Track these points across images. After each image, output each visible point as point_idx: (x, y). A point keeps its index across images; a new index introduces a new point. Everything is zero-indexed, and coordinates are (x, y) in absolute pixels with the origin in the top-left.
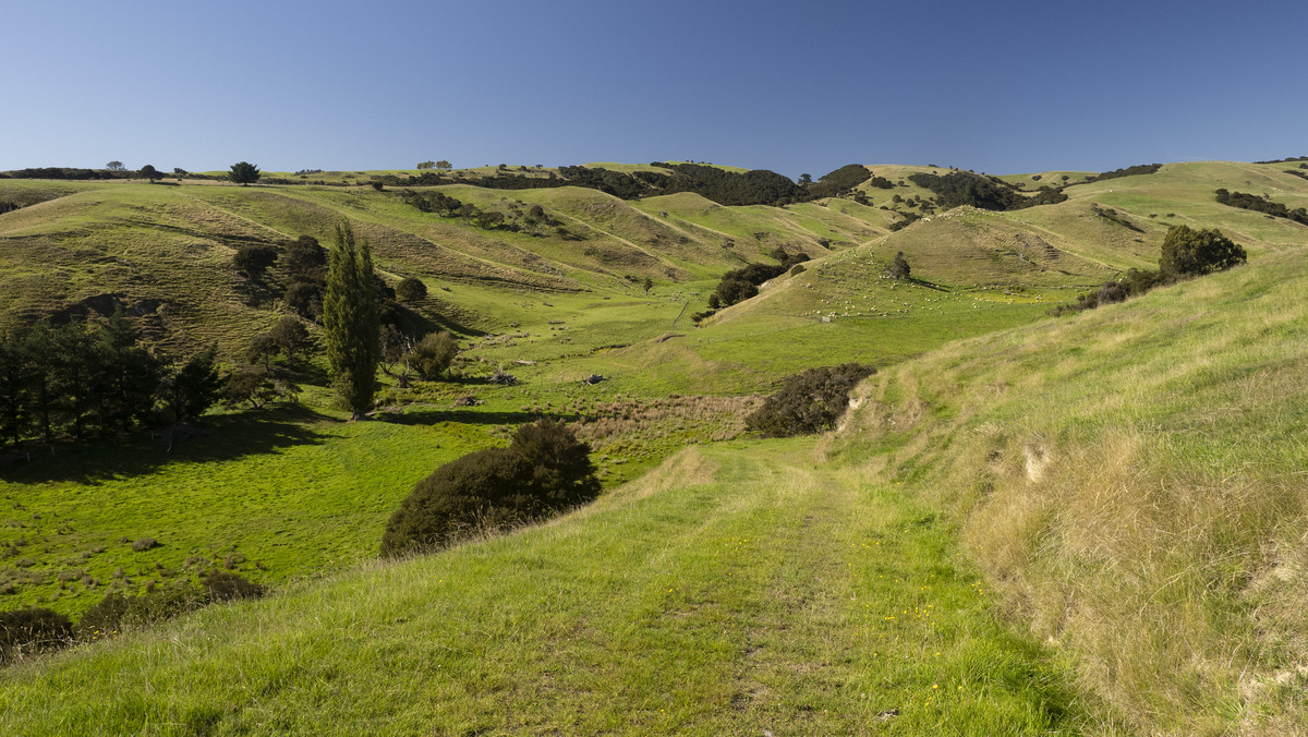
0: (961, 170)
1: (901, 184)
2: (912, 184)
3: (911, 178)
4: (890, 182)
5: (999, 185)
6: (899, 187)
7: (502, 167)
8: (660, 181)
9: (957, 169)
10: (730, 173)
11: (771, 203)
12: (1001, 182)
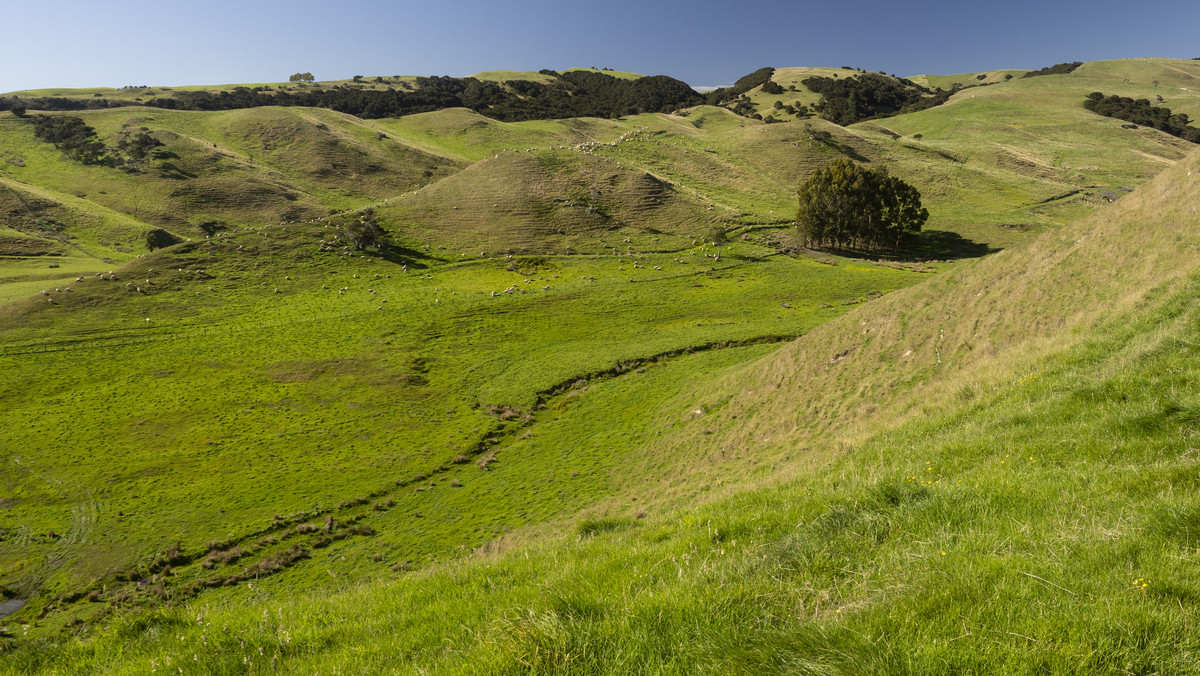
0: (869, 72)
1: (792, 88)
2: (804, 88)
3: (804, 82)
4: (780, 87)
5: (908, 88)
6: (790, 92)
7: (357, 79)
8: (533, 90)
9: (864, 72)
10: (620, 80)
11: (657, 109)
12: (911, 84)
